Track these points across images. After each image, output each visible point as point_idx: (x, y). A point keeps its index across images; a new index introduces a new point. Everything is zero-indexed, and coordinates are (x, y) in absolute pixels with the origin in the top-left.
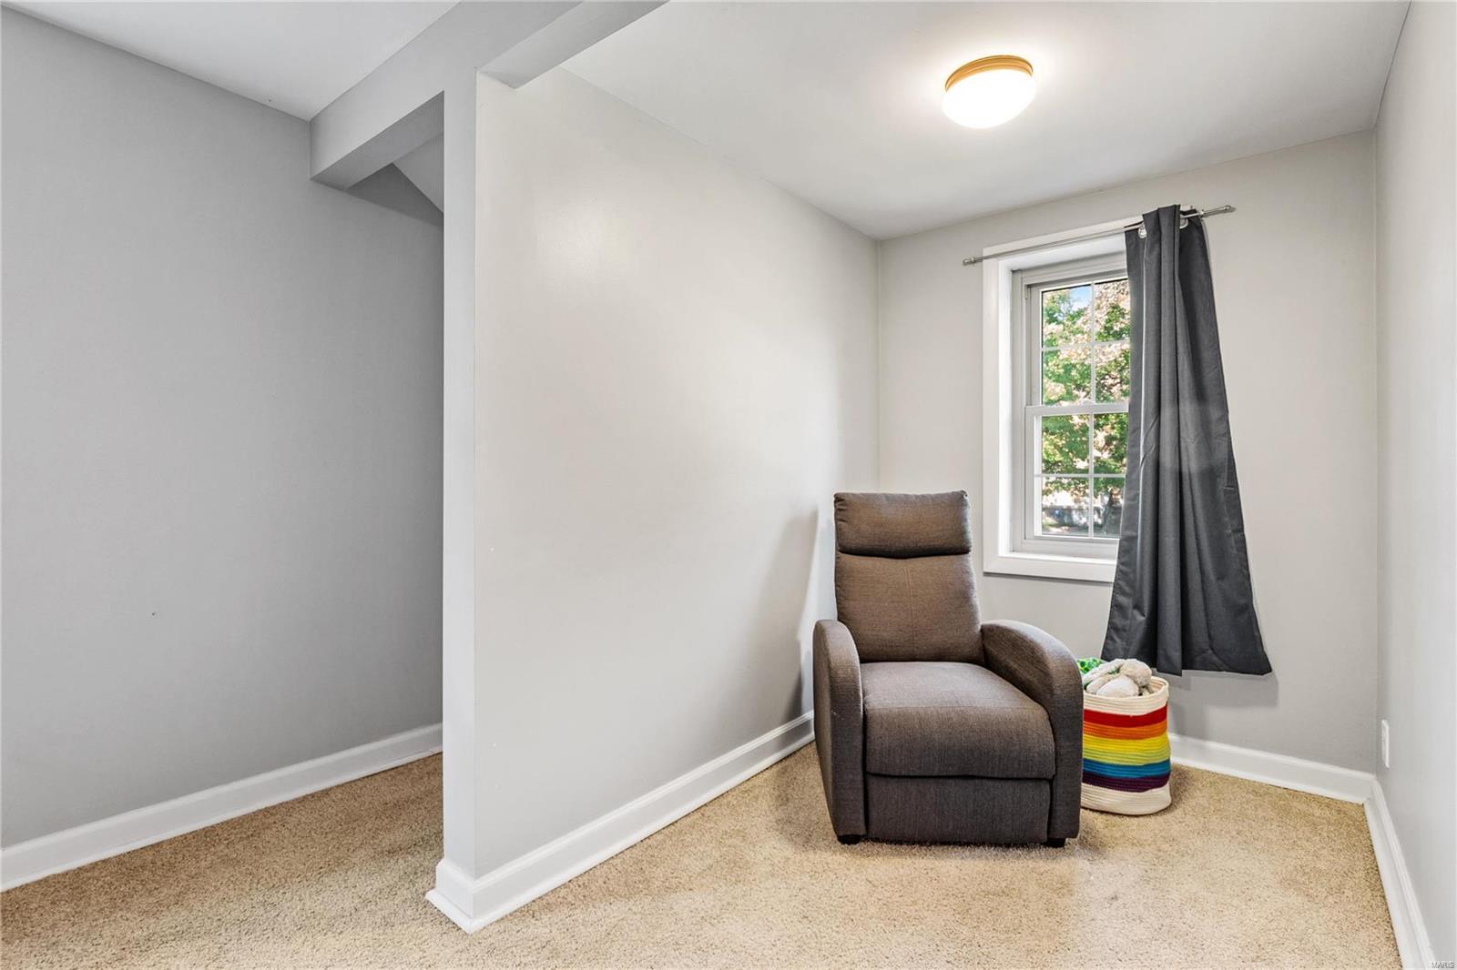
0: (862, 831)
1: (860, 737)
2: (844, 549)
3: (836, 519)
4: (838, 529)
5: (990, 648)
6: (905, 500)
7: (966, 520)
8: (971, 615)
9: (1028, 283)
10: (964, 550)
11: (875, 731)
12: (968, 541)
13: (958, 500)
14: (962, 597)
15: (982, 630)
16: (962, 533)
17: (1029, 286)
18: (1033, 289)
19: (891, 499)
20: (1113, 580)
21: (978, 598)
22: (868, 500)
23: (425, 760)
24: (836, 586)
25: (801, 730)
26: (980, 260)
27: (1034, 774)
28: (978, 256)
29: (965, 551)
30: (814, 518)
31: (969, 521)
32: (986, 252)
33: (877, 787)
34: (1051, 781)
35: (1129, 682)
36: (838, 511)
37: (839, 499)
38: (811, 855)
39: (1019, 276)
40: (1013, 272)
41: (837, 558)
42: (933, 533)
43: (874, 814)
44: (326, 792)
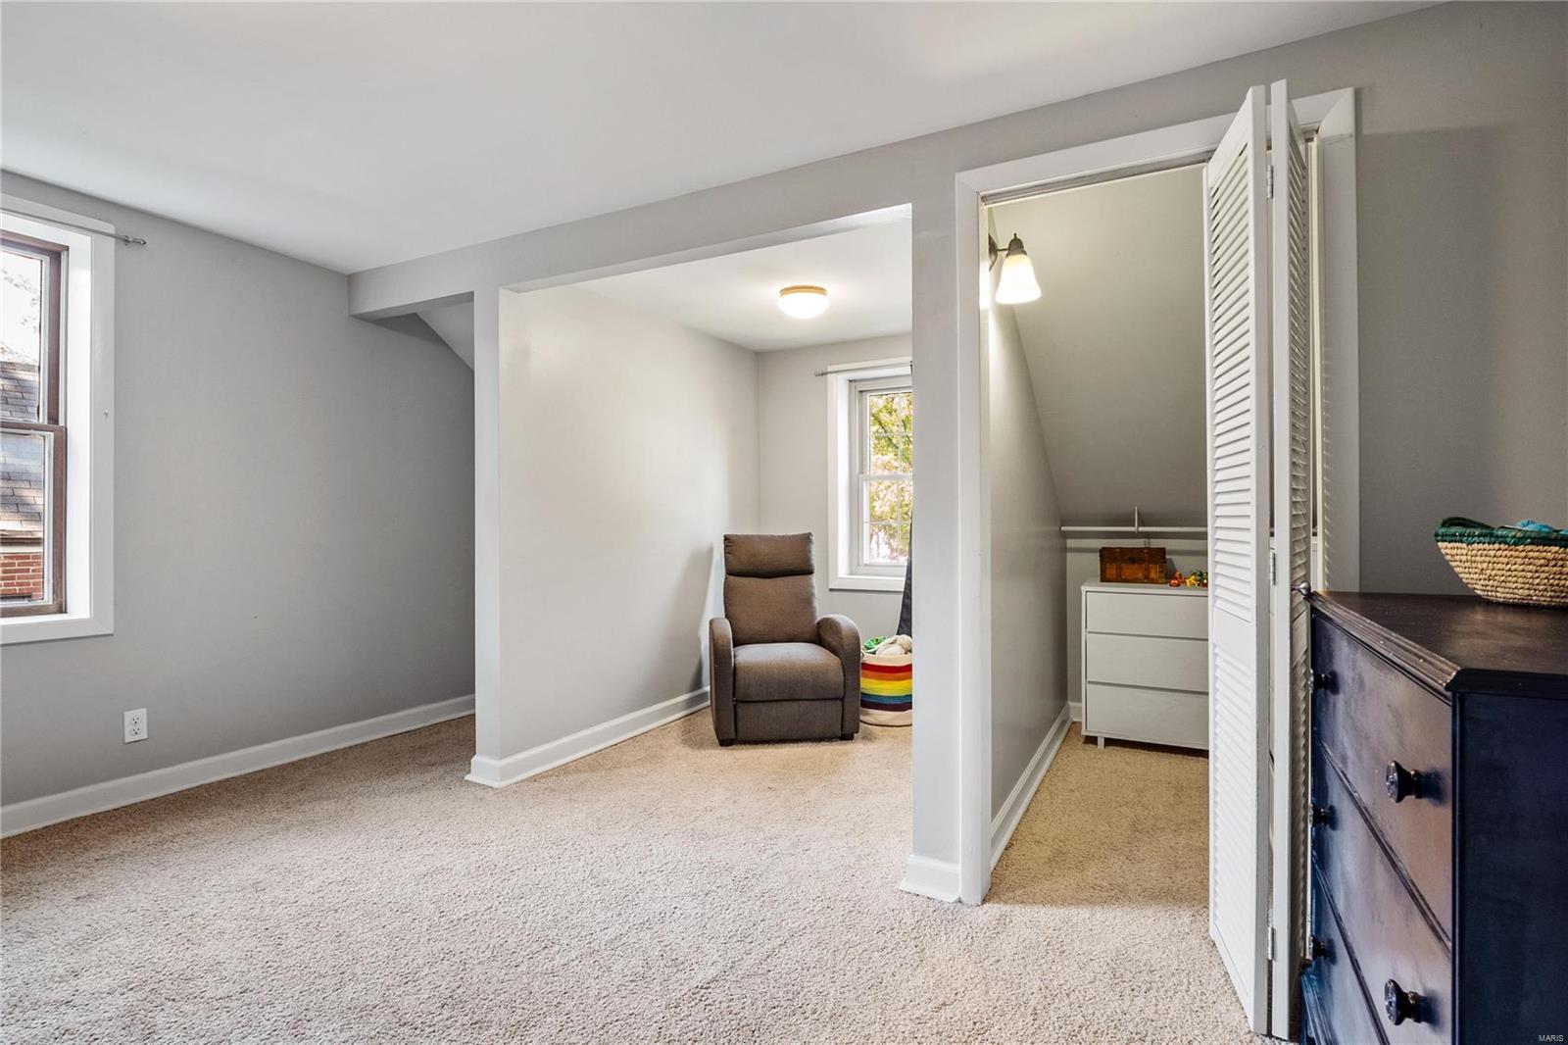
0: (733, 736)
1: (732, 679)
2: (729, 573)
3: (725, 553)
4: (726, 559)
5: (822, 633)
6: (772, 539)
7: (810, 552)
8: (812, 614)
9: (859, 390)
10: (808, 571)
11: (740, 675)
12: (811, 566)
13: (806, 539)
14: (807, 601)
15: (818, 623)
16: (808, 560)
17: (861, 392)
18: (864, 394)
19: (761, 538)
20: (903, 590)
21: (817, 604)
22: (746, 539)
23: (428, 727)
24: (725, 597)
25: (702, 697)
26: (826, 374)
27: (833, 696)
28: (824, 371)
29: (811, 572)
30: (711, 551)
31: (813, 553)
32: (830, 369)
33: (741, 708)
34: (842, 700)
35: (900, 648)
36: (726, 546)
37: (727, 539)
38: (702, 752)
39: (853, 384)
40: (850, 381)
41: (726, 578)
42: (788, 560)
43: (740, 724)
44: (365, 744)
